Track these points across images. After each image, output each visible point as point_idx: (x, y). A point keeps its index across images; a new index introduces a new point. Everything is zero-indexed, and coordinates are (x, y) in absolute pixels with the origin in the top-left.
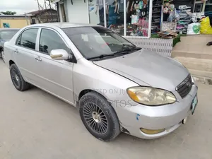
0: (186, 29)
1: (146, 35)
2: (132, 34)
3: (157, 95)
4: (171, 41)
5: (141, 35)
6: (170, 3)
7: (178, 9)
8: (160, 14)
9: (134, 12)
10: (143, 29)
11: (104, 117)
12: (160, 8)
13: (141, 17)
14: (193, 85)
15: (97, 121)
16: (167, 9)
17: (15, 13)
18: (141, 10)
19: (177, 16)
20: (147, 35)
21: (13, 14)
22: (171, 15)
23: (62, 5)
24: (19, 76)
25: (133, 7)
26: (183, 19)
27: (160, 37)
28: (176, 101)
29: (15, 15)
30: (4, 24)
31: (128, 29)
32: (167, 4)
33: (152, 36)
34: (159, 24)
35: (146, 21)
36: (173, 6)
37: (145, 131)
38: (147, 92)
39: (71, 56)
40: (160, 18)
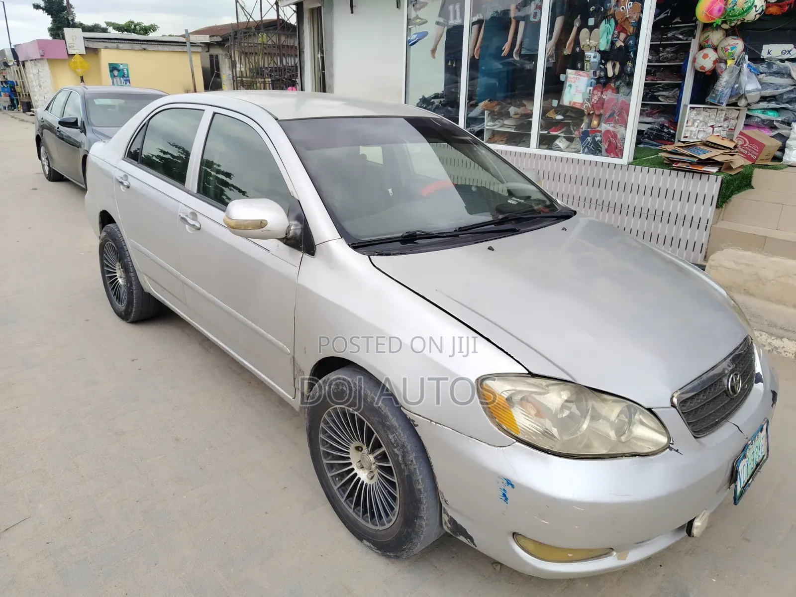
0: (784, 138)
1: (615, 150)
2: (561, 143)
3: (595, 417)
4: (712, 186)
5: (595, 149)
6: (729, 33)
7: (756, 58)
8: (680, 73)
9: (576, 60)
10: (604, 127)
11: (388, 470)
12: (686, 48)
13: (602, 82)
14: (758, 387)
15: (363, 475)
16: (712, 55)
17: (153, 28)
18: (605, 56)
19: (751, 85)
20: (619, 153)
21: (146, 30)
22: (725, 79)
23: (316, 13)
24: (128, 268)
25: (577, 42)
26: (773, 98)
27: (668, 164)
28: (668, 447)
29: (152, 36)
30: (113, 68)
31: (547, 123)
32: (716, 37)
33: (638, 159)
34: (672, 112)
35: (621, 97)
36: (737, 45)
37: (531, 547)
38: (555, 398)
39: (295, 228)
40: (680, 87)
